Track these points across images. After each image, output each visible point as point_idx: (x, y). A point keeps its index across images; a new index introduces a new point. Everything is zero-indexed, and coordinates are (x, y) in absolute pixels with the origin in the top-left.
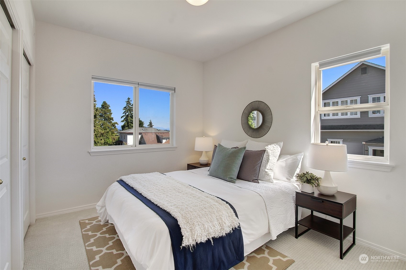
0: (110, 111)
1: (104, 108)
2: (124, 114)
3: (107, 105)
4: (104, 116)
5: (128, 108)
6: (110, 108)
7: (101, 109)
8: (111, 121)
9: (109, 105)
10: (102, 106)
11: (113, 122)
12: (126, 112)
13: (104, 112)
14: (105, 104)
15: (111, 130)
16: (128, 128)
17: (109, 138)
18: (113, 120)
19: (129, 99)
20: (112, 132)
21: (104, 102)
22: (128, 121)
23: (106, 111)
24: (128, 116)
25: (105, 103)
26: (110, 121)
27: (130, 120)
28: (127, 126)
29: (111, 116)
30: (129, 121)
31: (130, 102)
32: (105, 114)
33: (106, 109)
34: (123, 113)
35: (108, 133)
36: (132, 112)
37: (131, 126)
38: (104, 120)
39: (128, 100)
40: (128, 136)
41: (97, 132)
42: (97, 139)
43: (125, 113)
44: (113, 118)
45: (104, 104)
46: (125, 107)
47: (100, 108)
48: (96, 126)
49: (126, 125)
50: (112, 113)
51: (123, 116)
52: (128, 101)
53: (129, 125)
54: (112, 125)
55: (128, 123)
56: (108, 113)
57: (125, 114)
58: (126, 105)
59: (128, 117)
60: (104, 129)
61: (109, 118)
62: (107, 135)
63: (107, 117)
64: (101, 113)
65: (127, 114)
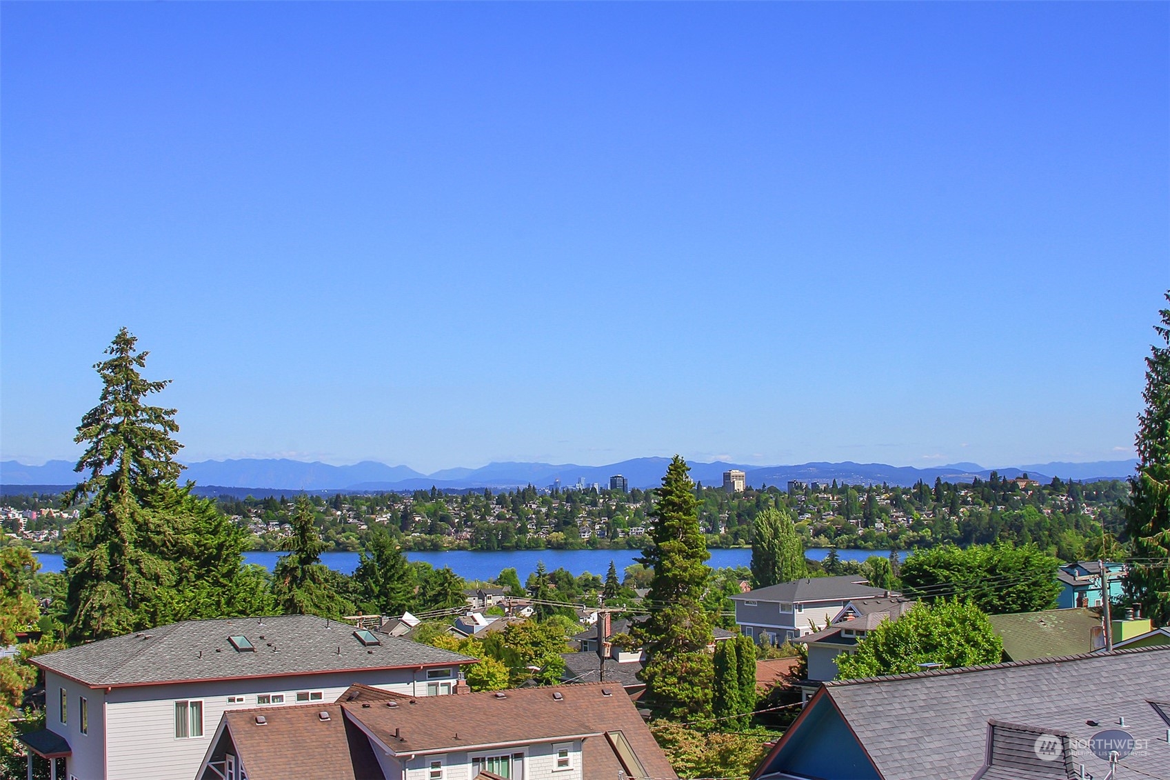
2: (87, 472)
5: (116, 420)
12: (102, 457)
16: (116, 587)
19: (123, 342)
24: (113, 484)
27: (133, 518)
31: (135, 367)
34: (79, 467)
36: (147, 454)
37: (140, 571)
39: (115, 356)
40: (108, 706)
43: (91, 464)
46: (93, 418)
51: (81, 488)
52: (114, 366)
53: (129, 566)
55: (116, 550)
57: (95, 473)
58: (104, 397)
59: (114, 498)
65: (108, 470)
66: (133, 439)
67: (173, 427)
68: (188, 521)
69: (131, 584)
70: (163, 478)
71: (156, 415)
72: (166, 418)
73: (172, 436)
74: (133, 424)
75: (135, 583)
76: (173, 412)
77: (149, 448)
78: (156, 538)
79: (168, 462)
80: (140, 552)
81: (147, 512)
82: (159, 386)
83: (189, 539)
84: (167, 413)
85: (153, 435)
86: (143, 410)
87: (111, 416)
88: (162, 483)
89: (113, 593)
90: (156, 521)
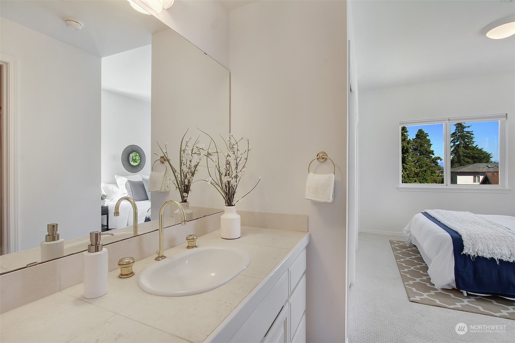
0: (429, 141)
1: (419, 138)
3: (424, 133)
4: (420, 150)
5: (459, 134)
6: (428, 138)
7: (416, 140)
8: (431, 155)
9: (427, 134)
10: (417, 135)
11: (433, 157)
12: (456, 141)
13: (420, 144)
14: (421, 133)
15: (430, 168)
16: (459, 164)
17: (427, 180)
18: (433, 154)
20: (431, 170)
21: (419, 130)
22: (459, 154)
23: (423, 142)
24: (458, 146)
25: (421, 131)
26: (428, 155)
27: (463, 152)
28: (457, 162)
29: (430, 149)
30: (461, 154)
32: (421, 146)
33: (422, 139)
34: (450, 143)
35: (425, 172)
36: (466, 140)
38: (420, 155)
41: (410, 171)
42: (410, 180)
43: (453, 143)
44: (433, 151)
45: (419, 134)
46: (454, 134)
47: (414, 139)
48: (407, 163)
49: (456, 160)
50: (431, 145)
51: (451, 147)
53: (462, 160)
54: (432, 161)
56: (426, 145)
58: (456, 130)
59: (458, 148)
60: (419, 167)
61: (427, 151)
62: (424, 175)
63: (425, 150)
64: (415, 146)
65: (457, 143)
66: (463, 137)
67: (472, 134)
68: (476, 152)
69: (462, 163)
70: (470, 144)
71: (468, 132)
72: (471, 133)
73: (472, 136)
74: (462, 134)
75: (463, 163)
76: (472, 131)
77: (467, 139)
78: (468, 155)
79: (471, 141)
80: (464, 158)
81: (466, 151)
82: (469, 127)
83: (476, 155)
84: (471, 132)
85: (467, 136)
86: (465, 132)
87: (458, 133)
88: (470, 145)
89: (458, 165)
90: (468, 151)
